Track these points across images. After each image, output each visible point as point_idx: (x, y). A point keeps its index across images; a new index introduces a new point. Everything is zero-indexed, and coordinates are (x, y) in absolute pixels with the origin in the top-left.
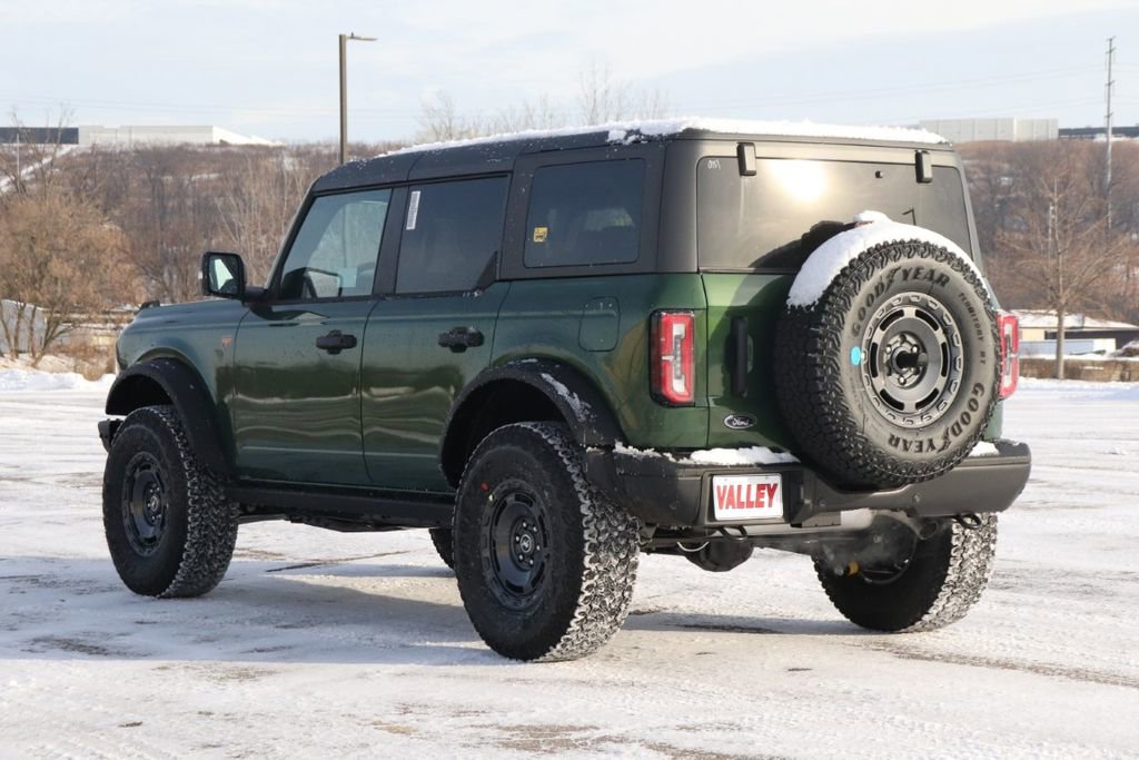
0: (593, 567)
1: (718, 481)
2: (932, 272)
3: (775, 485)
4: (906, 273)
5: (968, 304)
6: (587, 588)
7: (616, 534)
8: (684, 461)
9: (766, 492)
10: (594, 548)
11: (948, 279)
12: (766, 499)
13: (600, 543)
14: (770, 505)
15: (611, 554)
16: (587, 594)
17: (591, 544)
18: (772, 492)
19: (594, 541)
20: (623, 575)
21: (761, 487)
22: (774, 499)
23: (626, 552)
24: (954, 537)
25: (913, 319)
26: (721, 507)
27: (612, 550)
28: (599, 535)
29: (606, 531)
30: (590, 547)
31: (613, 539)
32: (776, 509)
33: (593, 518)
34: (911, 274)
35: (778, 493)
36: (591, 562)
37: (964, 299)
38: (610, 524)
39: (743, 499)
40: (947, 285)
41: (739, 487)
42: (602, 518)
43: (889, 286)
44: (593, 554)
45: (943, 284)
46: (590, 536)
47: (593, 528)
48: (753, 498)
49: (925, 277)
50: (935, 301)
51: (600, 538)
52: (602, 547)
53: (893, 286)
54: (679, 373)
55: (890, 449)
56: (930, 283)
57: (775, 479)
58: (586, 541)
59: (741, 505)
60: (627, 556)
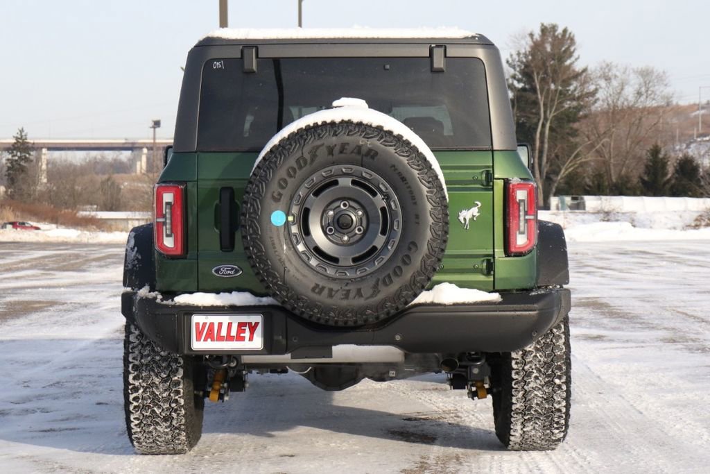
0: (137, 383)
1: (197, 319)
2: (359, 148)
3: (257, 324)
4: (331, 150)
5: (400, 174)
6: (134, 399)
7: (158, 358)
8: (169, 302)
9: (247, 329)
10: (136, 368)
11: (376, 153)
12: (247, 334)
13: (142, 364)
14: (251, 339)
15: (152, 374)
16: (135, 404)
17: (134, 365)
18: (253, 328)
19: (137, 363)
20: (166, 390)
21: (241, 325)
22: (255, 335)
23: (167, 372)
24: (513, 372)
25: (349, 188)
26: (198, 339)
27: (153, 371)
28: (141, 358)
29: (148, 355)
30: (133, 368)
31: (154, 362)
32: (257, 343)
33: (138, 344)
34: (337, 150)
35: (259, 330)
36: (134, 378)
37: (396, 170)
38: (153, 350)
39: (224, 333)
40: (376, 158)
41: (220, 325)
42: (147, 345)
43: (312, 160)
44: (136, 373)
45: (373, 157)
46: (134, 358)
47: (137, 352)
48: (234, 332)
49: (352, 152)
50: (369, 171)
51: (143, 361)
52: (144, 368)
53: (317, 161)
54: (168, 232)
55: (315, 296)
56: (359, 157)
57: (257, 319)
58: (131, 363)
59: (220, 338)
60: (169, 376)
